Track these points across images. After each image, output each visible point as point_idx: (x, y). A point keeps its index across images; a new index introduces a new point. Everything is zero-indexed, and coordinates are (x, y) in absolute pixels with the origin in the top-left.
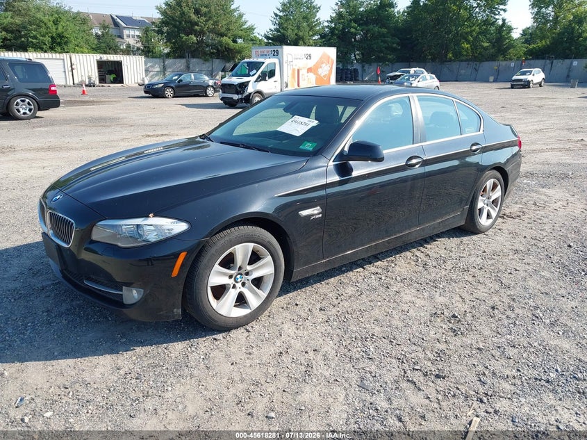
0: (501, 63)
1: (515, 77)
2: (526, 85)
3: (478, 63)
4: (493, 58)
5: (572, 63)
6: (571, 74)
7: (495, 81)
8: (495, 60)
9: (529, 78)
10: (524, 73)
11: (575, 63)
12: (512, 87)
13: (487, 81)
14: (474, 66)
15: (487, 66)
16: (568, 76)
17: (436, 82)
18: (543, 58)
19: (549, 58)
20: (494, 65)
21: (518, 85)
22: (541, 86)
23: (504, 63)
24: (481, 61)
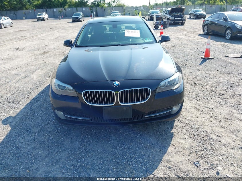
0: (25, 11)
1: (37, 17)
2: (43, 19)
3: (15, 11)
4: (21, 9)
5: (54, 10)
6: (55, 14)
7: (26, 19)
8: (22, 10)
9: (43, 16)
10: (40, 15)
11: (55, 10)
12: (38, 21)
13: (23, 19)
14: (14, 13)
15: (20, 12)
16: (54, 15)
17: (10, 21)
18: (42, 8)
19: (44, 8)
20: (23, 12)
21: (40, 20)
22: (48, 20)
23: (27, 11)
24: (16, 10)
